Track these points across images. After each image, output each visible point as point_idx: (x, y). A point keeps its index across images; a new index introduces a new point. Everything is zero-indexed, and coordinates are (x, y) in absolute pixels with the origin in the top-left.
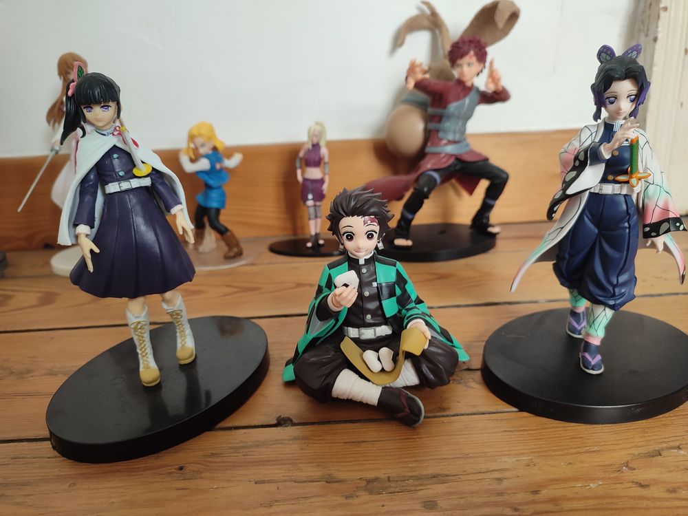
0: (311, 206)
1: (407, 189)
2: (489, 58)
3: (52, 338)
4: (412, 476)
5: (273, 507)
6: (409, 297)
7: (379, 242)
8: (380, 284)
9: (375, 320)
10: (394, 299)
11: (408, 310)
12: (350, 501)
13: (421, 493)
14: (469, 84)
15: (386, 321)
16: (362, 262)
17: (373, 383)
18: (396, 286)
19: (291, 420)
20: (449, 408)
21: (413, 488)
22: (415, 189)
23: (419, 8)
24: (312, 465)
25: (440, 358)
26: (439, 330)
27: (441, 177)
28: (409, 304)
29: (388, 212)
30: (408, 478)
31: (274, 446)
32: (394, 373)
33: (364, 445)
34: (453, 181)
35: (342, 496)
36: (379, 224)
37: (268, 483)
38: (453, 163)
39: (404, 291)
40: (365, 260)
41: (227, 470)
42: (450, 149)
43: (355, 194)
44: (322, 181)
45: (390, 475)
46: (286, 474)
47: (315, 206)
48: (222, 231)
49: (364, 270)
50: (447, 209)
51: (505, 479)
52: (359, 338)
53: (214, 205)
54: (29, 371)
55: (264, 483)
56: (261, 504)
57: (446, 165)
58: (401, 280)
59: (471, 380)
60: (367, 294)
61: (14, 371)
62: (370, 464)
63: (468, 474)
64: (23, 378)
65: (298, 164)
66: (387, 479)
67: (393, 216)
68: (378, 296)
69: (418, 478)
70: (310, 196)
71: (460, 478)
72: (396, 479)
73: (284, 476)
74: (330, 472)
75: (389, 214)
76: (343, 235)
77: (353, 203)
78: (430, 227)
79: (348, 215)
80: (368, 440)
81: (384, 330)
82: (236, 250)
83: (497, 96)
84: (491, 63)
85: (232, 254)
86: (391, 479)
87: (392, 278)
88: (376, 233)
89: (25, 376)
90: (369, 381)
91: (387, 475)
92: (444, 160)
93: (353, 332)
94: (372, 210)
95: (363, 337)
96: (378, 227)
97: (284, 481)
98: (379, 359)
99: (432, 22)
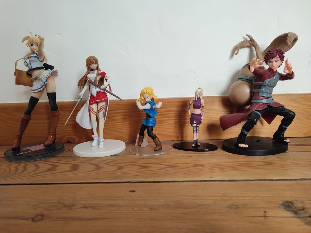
0: (195, 127)
2: (285, 59)
3: (82, 188)
14: (275, 70)
23: (244, 38)
27: (261, 114)
38: (267, 107)
42: (264, 101)
44: (200, 115)
47: (196, 126)
53: (151, 125)
54: (73, 205)
57: (264, 108)
61: (66, 205)
64: (71, 209)
70: (195, 122)
83: (289, 76)
84: (287, 61)
85: (157, 149)
89: (72, 208)
99: (251, 44)
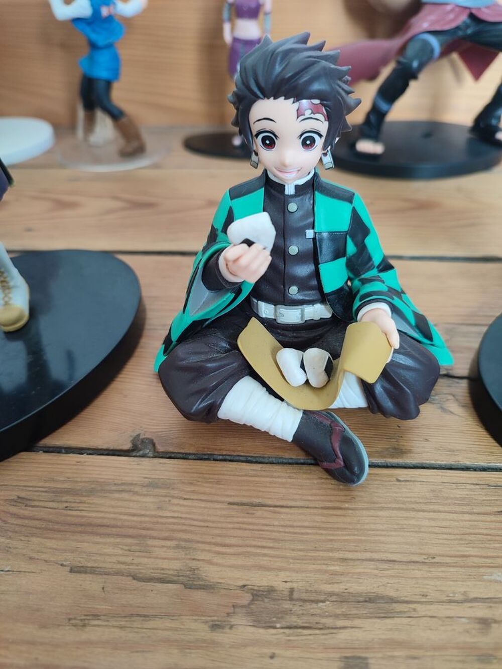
1: (384, 62)
4: (331, 594)
5: (88, 629)
6: (370, 259)
7: (325, 154)
8: (320, 233)
9: (305, 295)
10: (342, 261)
11: (364, 282)
12: (218, 636)
13: (343, 636)
15: (324, 298)
16: (290, 190)
17: (288, 404)
18: (349, 241)
19: (154, 445)
20: (410, 451)
21: (329, 621)
22: (399, 63)
24: (168, 543)
25: (408, 375)
26: (413, 322)
27: (441, 45)
28: (366, 272)
29: (348, 93)
30: (323, 597)
31: (117, 495)
32: (325, 391)
33: (259, 512)
34: (455, 56)
35: (206, 622)
36: (329, 118)
37: (91, 573)
38: (464, 22)
39: (362, 248)
40: (297, 187)
41: (33, 535)
43: (281, 49)
45: (295, 585)
46: (122, 559)
48: (116, 115)
49: (292, 207)
50: (437, 100)
51: (495, 622)
52: (275, 320)
53: (102, 73)
55: (86, 572)
56: (70, 619)
57: (453, 25)
58: (359, 229)
59: (450, 397)
60: (293, 250)
62: (265, 555)
63: (431, 603)
65: (225, 15)
66: (286, 593)
67: (359, 102)
68: (313, 256)
69: (343, 599)
71: (414, 610)
72: (304, 596)
73: (119, 562)
74: (194, 564)
75: (351, 99)
76: (257, 135)
77: (278, 69)
78: (411, 125)
79: (266, 96)
80: (269, 502)
81: (318, 311)
82: (135, 144)
85: (130, 149)
86: (295, 596)
87: (343, 224)
88: (320, 136)
90: (282, 400)
91: (289, 585)
92: (451, 16)
93: (266, 310)
94: (316, 87)
95: (282, 320)
96: (326, 124)
97: (117, 573)
98: (302, 366)
